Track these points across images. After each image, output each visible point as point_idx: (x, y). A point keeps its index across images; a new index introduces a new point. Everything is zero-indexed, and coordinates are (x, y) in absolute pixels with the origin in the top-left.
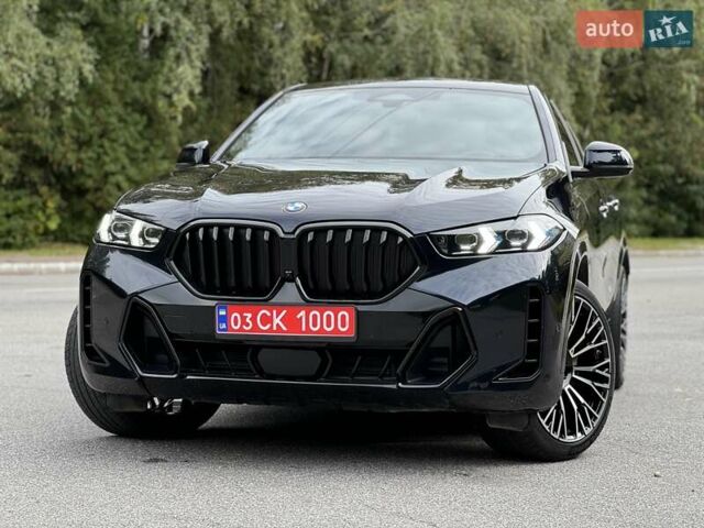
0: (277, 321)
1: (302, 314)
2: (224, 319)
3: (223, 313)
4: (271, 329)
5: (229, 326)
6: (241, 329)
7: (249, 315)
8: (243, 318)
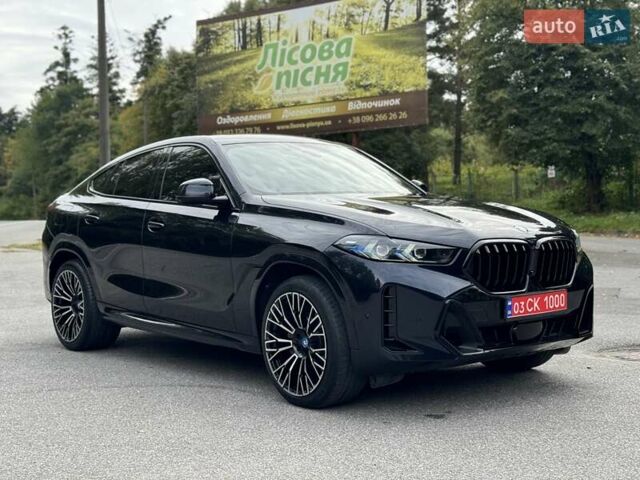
0: (536, 305)
1: (546, 299)
2: (511, 307)
3: (510, 303)
4: (533, 311)
5: (513, 312)
6: (519, 313)
7: (523, 303)
8: (520, 305)
